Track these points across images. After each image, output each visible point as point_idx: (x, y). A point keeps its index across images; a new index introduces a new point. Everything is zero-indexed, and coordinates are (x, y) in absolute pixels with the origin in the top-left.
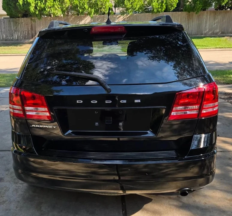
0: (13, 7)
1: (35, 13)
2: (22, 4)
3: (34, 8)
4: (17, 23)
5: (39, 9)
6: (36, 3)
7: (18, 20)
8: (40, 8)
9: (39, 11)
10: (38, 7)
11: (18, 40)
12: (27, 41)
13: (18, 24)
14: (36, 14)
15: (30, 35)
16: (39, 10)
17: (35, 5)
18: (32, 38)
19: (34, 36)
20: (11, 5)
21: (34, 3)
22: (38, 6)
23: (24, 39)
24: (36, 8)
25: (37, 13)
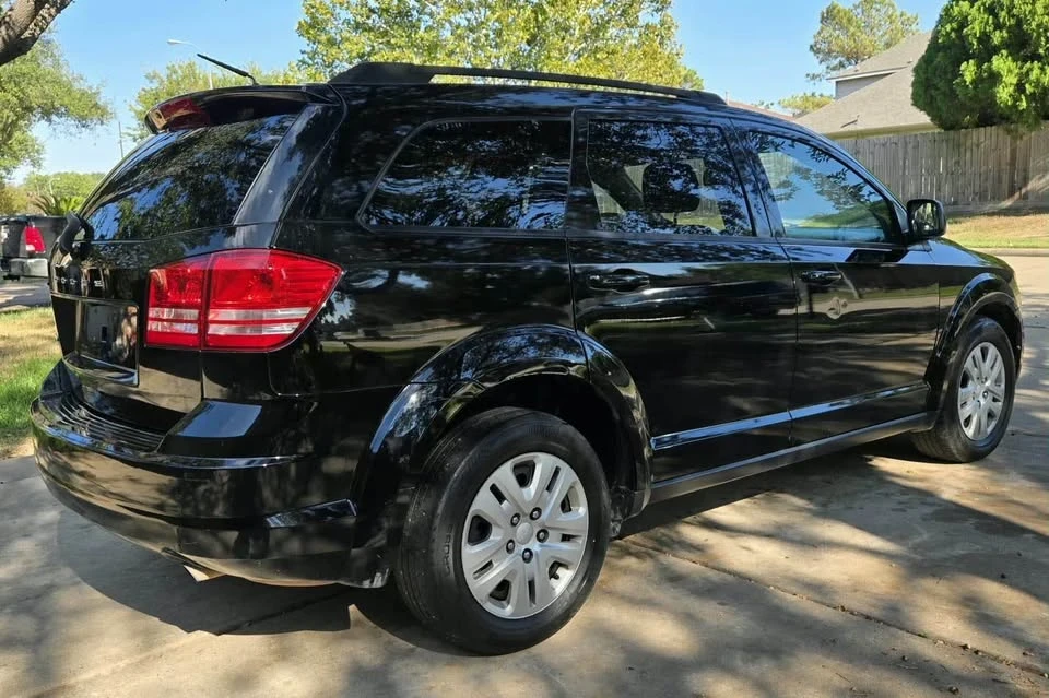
0: (944, 94)
1: (1015, 106)
2: (973, 82)
3: (1011, 89)
4: (959, 146)
5: (1032, 90)
6: (1025, 70)
7: (966, 135)
8: (1036, 87)
9: (1031, 97)
10: (1027, 86)
11: (955, 203)
12: (989, 207)
13: (962, 149)
14: (1017, 111)
15: (1005, 186)
16: (1033, 94)
17: (1020, 80)
18: (1011, 194)
19: (1020, 189)
20: (937, 89)
21: (1017, 71)
22: (1027, 82)
23: (980, 198)
24: (1020, 88)
25: (1024, 104)
